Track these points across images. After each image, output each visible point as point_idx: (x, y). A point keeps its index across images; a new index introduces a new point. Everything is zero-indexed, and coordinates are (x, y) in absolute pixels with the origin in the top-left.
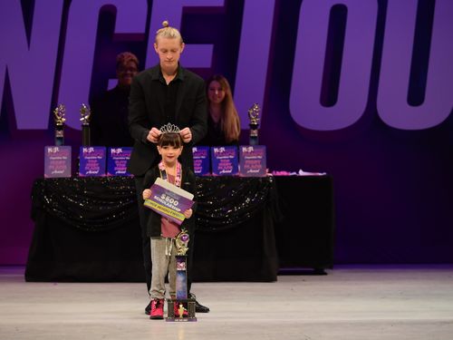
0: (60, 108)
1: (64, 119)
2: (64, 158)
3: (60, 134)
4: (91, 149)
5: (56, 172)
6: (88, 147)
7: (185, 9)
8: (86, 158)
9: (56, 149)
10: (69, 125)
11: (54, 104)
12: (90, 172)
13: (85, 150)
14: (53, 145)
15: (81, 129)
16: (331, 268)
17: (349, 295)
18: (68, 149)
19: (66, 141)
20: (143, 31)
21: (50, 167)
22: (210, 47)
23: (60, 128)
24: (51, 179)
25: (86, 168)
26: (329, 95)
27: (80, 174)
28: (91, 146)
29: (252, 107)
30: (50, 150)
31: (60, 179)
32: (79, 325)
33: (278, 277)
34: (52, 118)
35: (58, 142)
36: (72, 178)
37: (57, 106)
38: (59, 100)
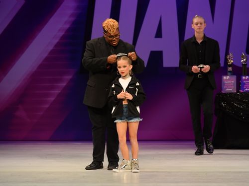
0: (230, 55)
1: (232, 61)
2: (233, 82)
3: (230, 69)
4: (247, 77)
5: (228, 89)
6: (245, 76)
8: (244, 82)
9: (228, 77)
10: (236, 64)
11: (227, 53)
12: (247, 90)
13: (244, 78)
14: (226, 75)
15: (241, 66)
18: (235, 77)
19: (233, 73)
21: (225, 87)
23: (230, 66)
24: (225, 94)
25: (244, 87)
27: (241, 91)
28: (247, 75)
30: (225, 78)
31: (230, 93)
32: (240, 172)
34: (226, 60)
35: (229, 74)
36: (236, 93)
37: (228, 54)
38: (230, 51)
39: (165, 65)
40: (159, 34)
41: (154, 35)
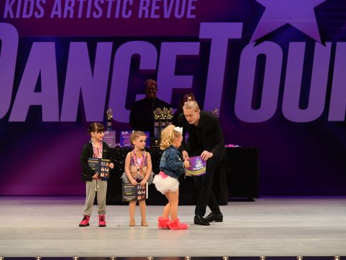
0: (110, 110)
1: (112, 116)
2: (112, 137)
3: (109, 124)
4: (127, 133)
6: (125, 131)
7: (178, 56)
8: (124, 137)
9: (108, 132)
10: (116, 119)
11: (106, 108)
13: (123, 133)
16: (257, 197)
17: (267, 213)
18: (114, 133)
19: (112, 128)
20: (155, 68)
22: (192, 77)
23: (109, 121)
25: (124, 143)
26: (256, 104)
27: (120, 146)
28: (127, 131)
29: (214, 110)
33: (229, 203)
34: (105, 115)
35: (108, 129)
36: (116, 148)
37: (108, 109)
38: (109, 106)
39: (44, 119)
40: (38, 88)
41: (34, 89)
